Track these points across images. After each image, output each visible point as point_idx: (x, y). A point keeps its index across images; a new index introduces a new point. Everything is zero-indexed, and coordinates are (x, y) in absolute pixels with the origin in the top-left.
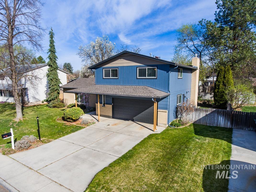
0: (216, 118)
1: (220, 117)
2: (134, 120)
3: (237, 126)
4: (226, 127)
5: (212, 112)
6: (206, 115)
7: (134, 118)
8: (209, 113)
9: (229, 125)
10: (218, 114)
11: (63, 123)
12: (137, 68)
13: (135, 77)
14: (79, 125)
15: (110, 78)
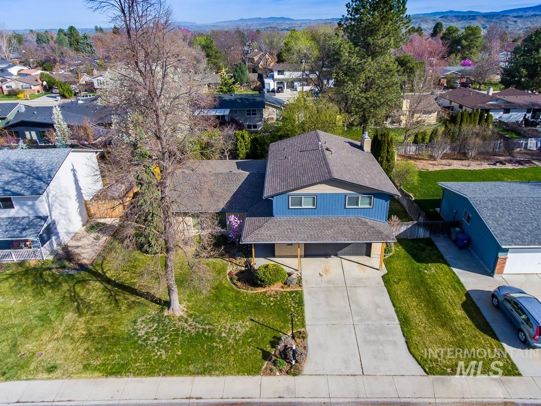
0: (416, 231)
1: (420, 229)
2: (338, 254)
4: (425, 238)
5: (413, 225)
6: (408, 229)
7: (338, 252)
8: (410, 226)
9: (428, 235)
10: (418, 226)
11: (260, 291)
12: (346, 196)
13: (343, 207)
14: (288, 290)
15: (301, 207)
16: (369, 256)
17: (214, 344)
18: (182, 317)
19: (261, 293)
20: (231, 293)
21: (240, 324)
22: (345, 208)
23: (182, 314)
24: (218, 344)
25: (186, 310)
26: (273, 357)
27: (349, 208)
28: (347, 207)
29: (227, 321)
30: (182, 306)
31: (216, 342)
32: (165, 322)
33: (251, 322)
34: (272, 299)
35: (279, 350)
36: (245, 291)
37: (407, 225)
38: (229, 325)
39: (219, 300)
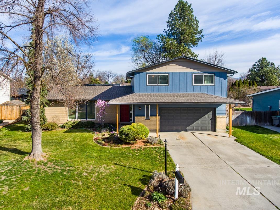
0: (245, 119)
1: (247, 117)
2: (188, 130)
3: (259, 123)
4: (252, 125)
5: (241, 114)
6: (238, 117)
7: (188, 128)
8: (239, 115)
9: (254, 123)
10: (246, 115)
11: (124, 147)
12: (192, 74)
13: (191, 84)
14: (151, 146)
15: (156, 85)
16: (215, 130)
17: (73, 181)
18: (42, 162)
19: (125, 148)
20: (96, 148)
21: (104, 167)
22: (192, 85)
23: (42, 159)
24: (77, 181)
25: (47, 156)
26: (147, 192)
27: (196, 86)
28: (194, 84)
29: (90, 165)
30: (44, 154)
31: (75, 180)
32: (22, 165)
33: (116, 166)
34: (136, 152)
35: (154, 186)
36: (110, 147)
37: (237, 114)
38: (92, 167)
39: (83, 152)
